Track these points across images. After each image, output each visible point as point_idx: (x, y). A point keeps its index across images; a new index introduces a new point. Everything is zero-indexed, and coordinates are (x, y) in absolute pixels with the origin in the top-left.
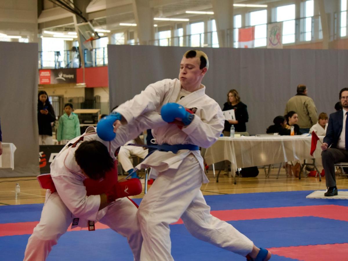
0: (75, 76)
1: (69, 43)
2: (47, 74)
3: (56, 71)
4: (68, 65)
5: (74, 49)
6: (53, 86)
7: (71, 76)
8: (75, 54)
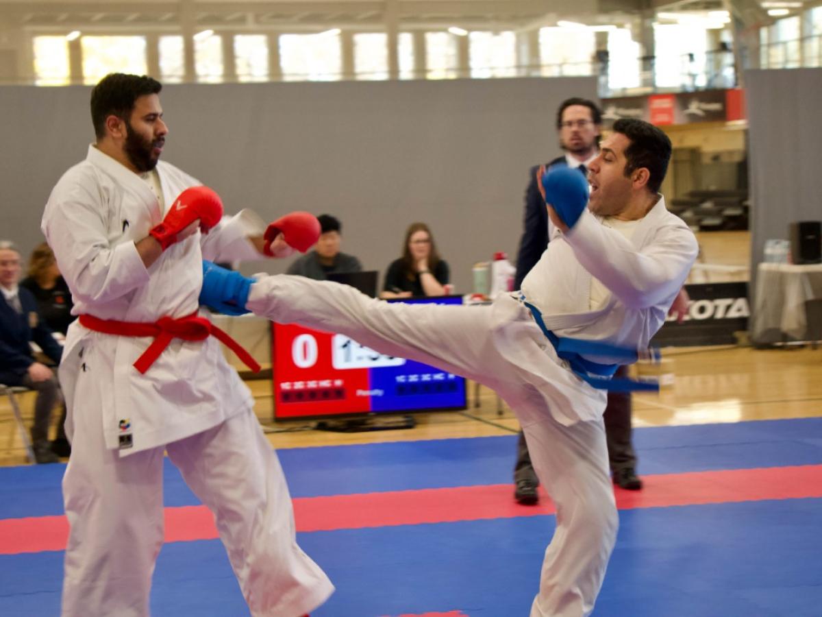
0: (725, 106)
1: (715, 33)
2: (666, 104)
3: (683, 97)
4: (710, 81)
5: (723, 47)
6: (680, 129)
7: (715, 107)
8: (728, 58)
